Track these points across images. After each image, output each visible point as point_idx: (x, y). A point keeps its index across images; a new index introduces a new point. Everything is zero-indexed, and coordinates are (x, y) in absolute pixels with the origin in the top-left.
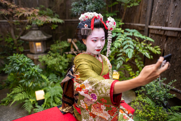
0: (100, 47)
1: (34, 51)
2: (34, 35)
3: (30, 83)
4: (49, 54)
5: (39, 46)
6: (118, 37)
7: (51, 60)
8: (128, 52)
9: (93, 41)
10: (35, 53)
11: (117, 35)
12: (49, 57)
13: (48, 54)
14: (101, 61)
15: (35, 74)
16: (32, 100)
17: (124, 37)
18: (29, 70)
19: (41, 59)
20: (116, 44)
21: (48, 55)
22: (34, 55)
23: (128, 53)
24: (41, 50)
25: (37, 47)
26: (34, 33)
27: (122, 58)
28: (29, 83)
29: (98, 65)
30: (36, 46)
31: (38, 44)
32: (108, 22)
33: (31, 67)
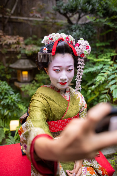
0: (66, 80)
1: (20, 79)
2: (21, 64)
3: (7, 111)
4: (34, 84)
5: (25, 75)
6: (104, 69)
7: (34, 90)
8: (113, 89)
9: (55, 70)
10: (21, 81)
11: (104, 67)
12: (33, 86)
13: (32, 83)
14: (68, 99)
15: (11, 103)
16: (5, 130)
17: (111, 70)
18: (6, 98)
19: (24, 88)
20: (99, 78)
21: (32, 85)
22: (20, 84)
23: (114, 91)
24: (27, 79)
25: (24, 76)
26: (22, 61)
27: (107, 97)
28: (5, 111)
29: (60, 104)
30: (22, 75)
31: (25, 73)
32: (77, 45)
33: (9, 95)
